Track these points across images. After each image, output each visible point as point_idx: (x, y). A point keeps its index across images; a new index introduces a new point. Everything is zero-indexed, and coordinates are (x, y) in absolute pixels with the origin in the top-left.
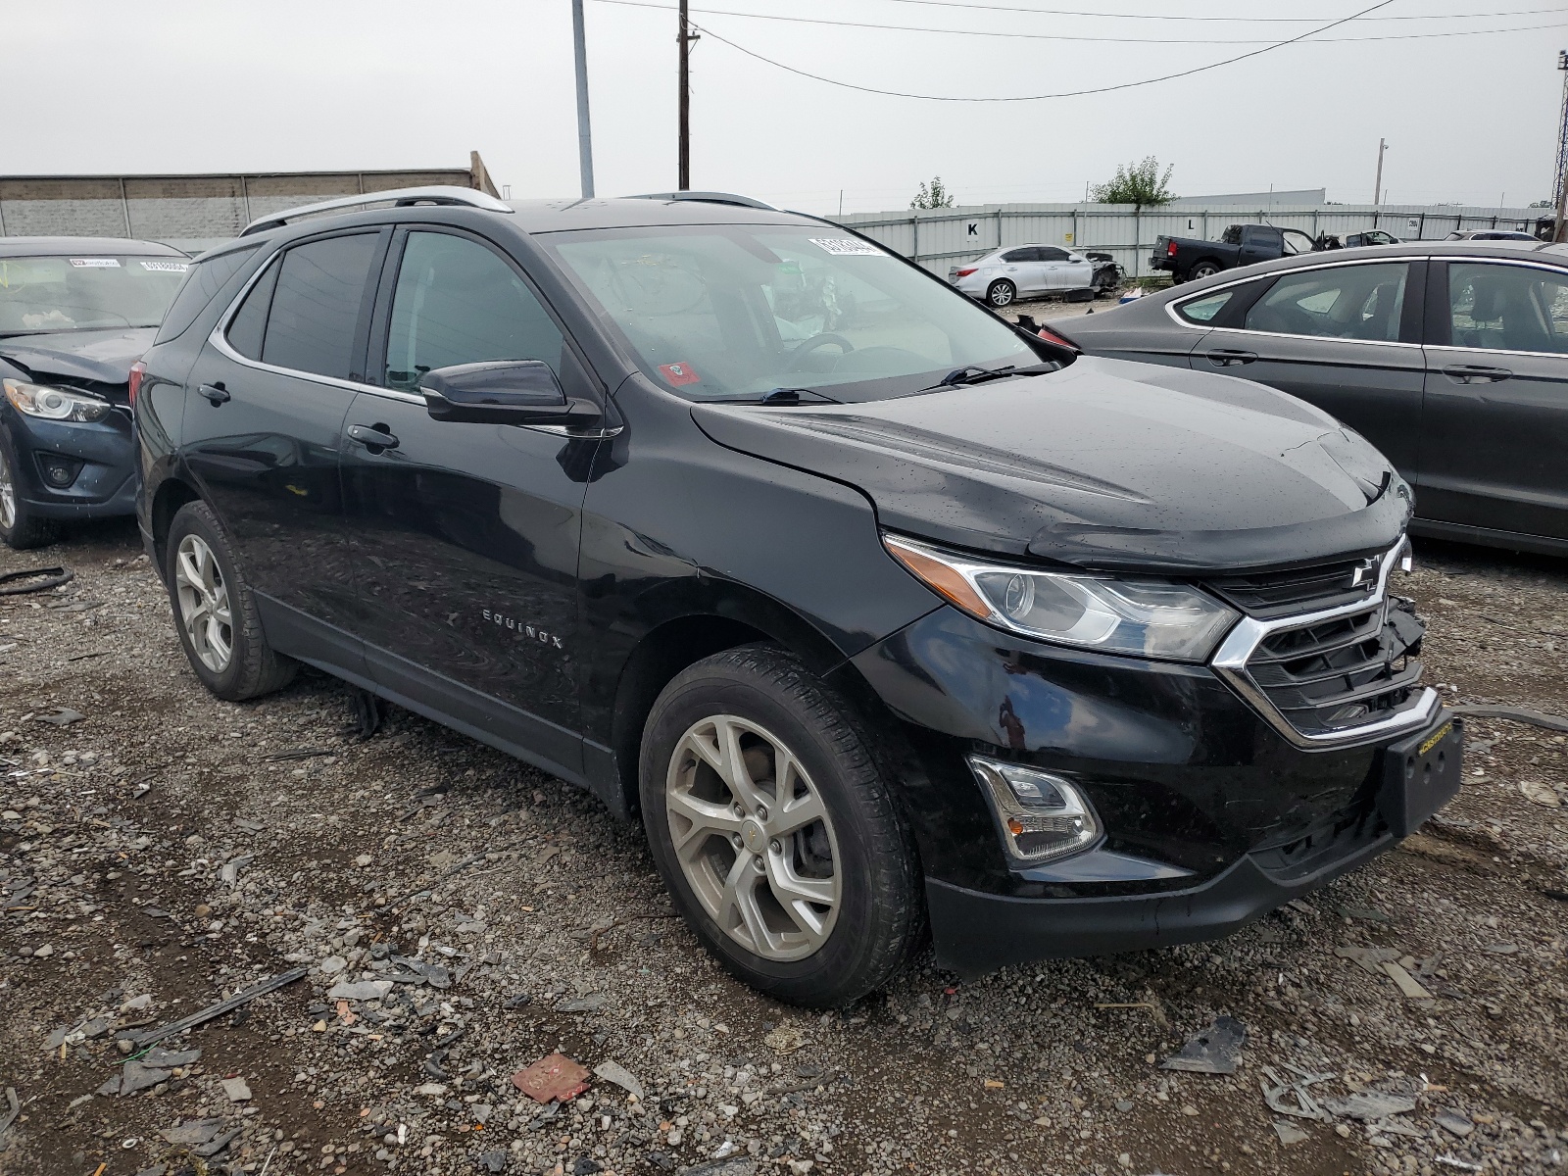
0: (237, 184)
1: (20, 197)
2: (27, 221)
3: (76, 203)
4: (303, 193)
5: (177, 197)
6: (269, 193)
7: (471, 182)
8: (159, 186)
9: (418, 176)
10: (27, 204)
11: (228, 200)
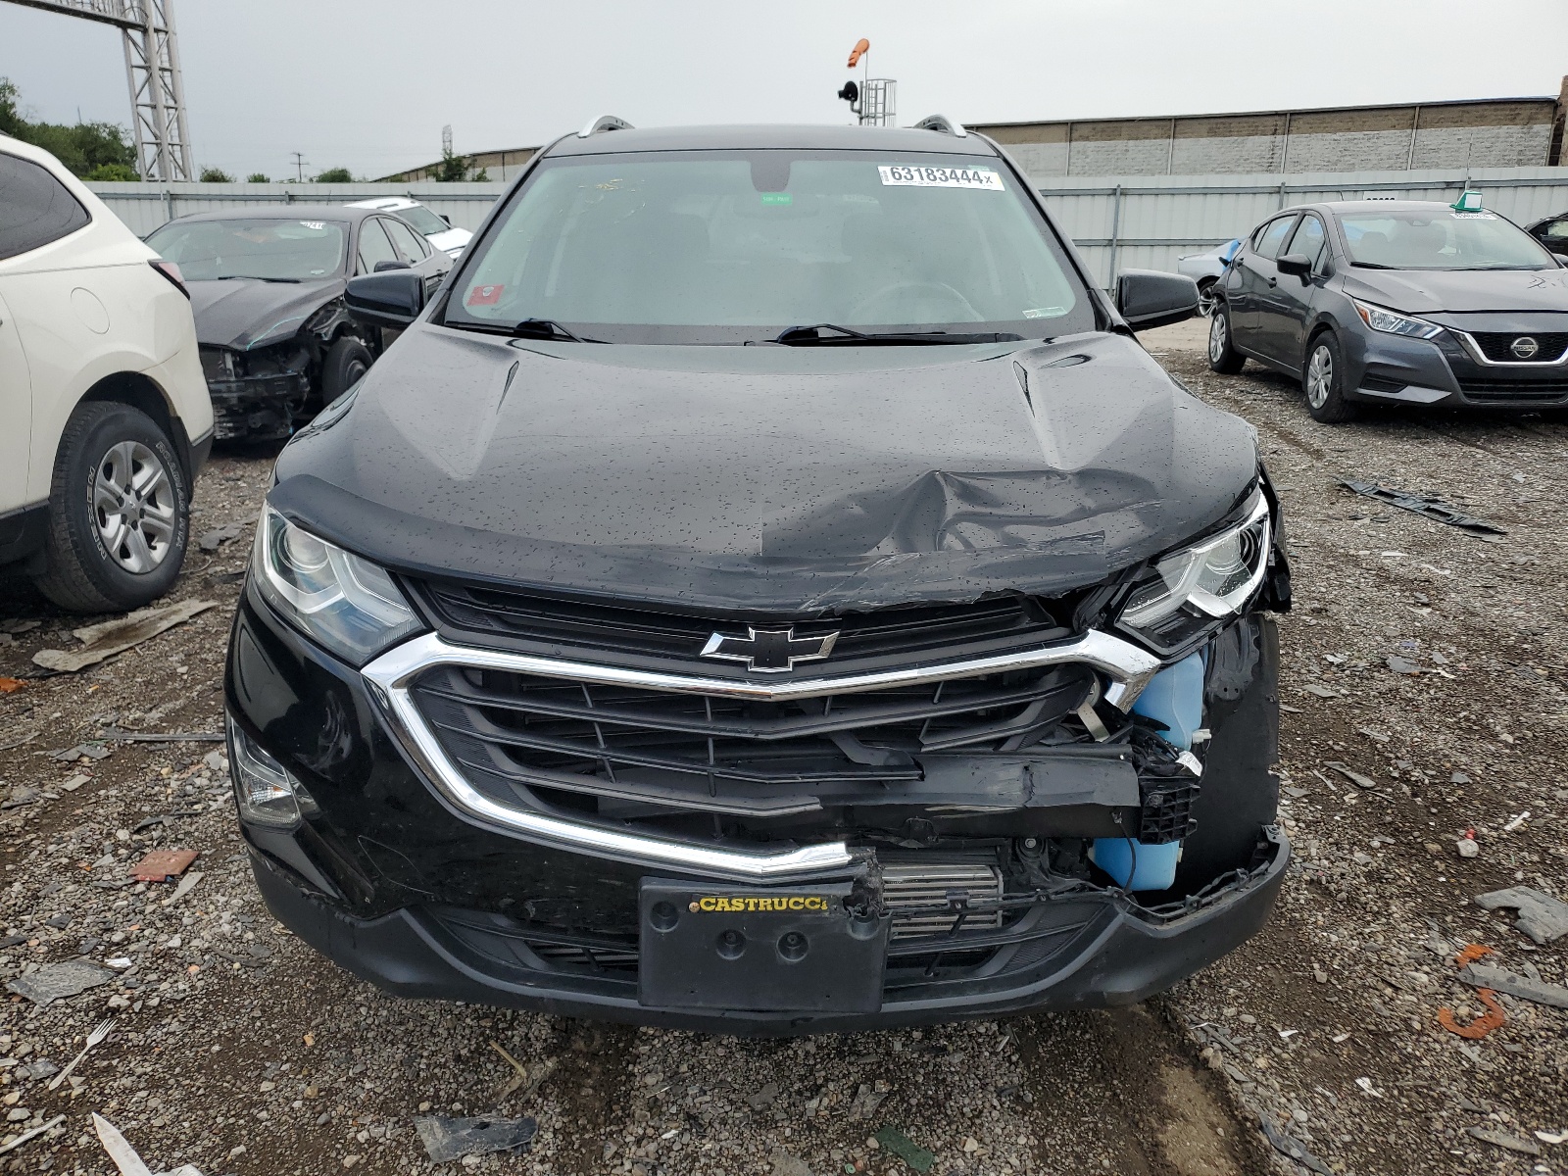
0: (1280, 122)
1: (1087, 139)
2: (1088, 160)
3: (1131, 142)
4: (1349, 130)
5: (1219, 136)
6: (1312, 130)
7: (1555, 113)
8: (1205, 126)
9: (1486, 107)
10: (1091, 145)
11: (1268, 138)
